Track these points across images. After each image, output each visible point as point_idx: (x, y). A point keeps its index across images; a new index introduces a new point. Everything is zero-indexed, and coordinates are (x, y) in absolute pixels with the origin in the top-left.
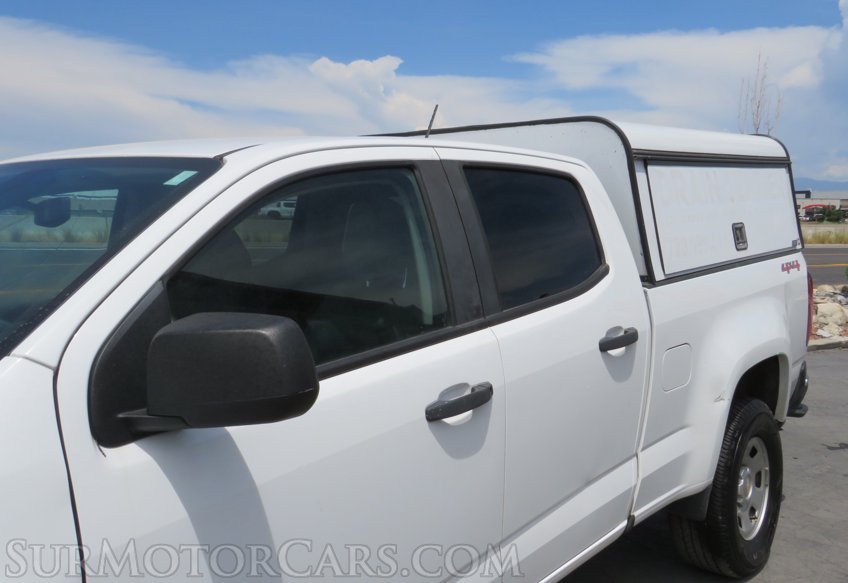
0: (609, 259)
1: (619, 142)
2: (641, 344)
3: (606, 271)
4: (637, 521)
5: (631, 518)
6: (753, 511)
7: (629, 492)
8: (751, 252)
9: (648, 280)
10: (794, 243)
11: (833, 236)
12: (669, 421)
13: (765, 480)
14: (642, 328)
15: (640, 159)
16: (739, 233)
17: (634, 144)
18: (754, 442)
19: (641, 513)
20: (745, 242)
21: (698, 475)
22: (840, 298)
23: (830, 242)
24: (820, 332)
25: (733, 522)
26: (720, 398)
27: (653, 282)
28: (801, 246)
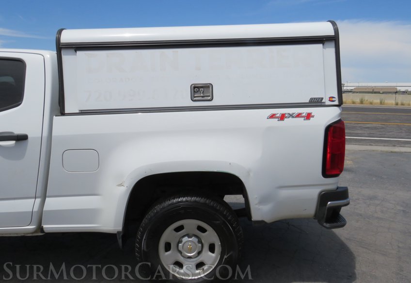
4: (49, 230)
13: (218, 250)
16: (201, 90)
19: (51, 227)
26: (121, 185)
27: (62, 113)
28: (336, 103)
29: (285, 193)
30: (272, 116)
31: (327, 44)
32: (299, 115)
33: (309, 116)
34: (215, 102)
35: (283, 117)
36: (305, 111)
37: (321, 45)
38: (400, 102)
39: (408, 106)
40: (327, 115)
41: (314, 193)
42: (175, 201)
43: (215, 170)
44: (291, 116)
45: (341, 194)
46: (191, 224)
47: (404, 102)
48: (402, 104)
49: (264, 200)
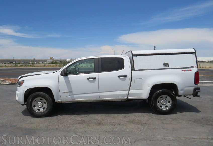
5: (128, 98)
26: (149, 87)
27: (134, 70)
28: (197, 67)
29: (186, 88)
30: (183, 70)
31: (194, 54)
32: (189, 70)
33: (191, 70)
34: (169, 67)
35: (185, 71)
36: (190, 69)
37: (192, 54)
38: (202, 67)
39: (205, 68)
40: (195, 70)
41: (193, 88)
42: (157, 92)
43: (171, 83)
44: (187, 70)
45: (198, 89)
46: (164, 96)
47: (204, 66)
48: (203, 68)
49: (182, 90)
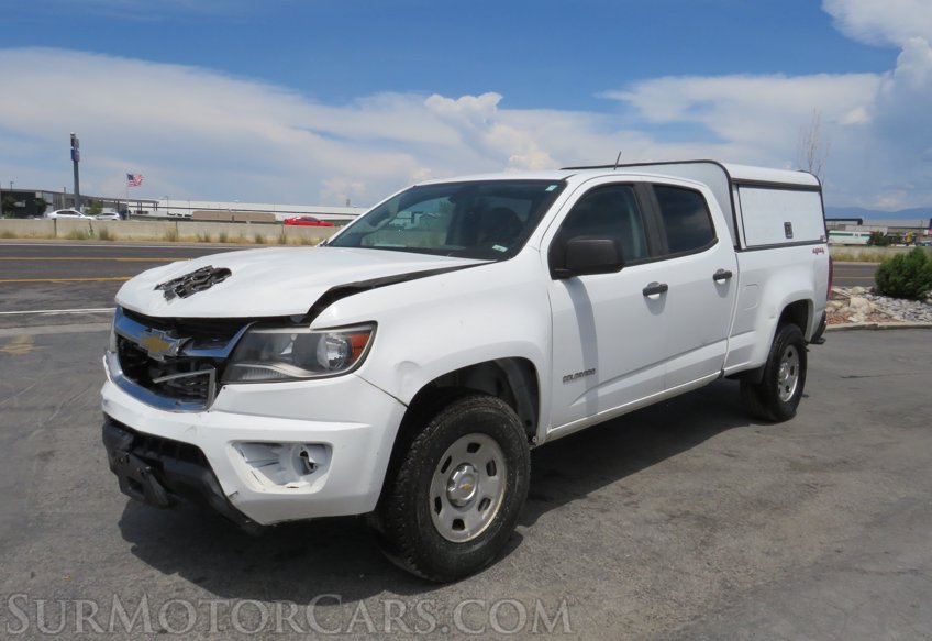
0: (718, 235)
1: (724, 175)
2: (733, 280)
3: (717, 241)
4: (725, 374)
5: (723, 371)
6: (788, 388)
7: (723, 356)
8: (794, 240)
9: (738, 248)
10: (822, 237)
11: (875, 257)
12: (745, 325)
13: (796, 371)
14: (734, 272)
15: (736, 184)
16: (788, 227)
17: (732, 176)
18: (790, 348)
19: (728, 369)
20: (791, 233)
21: (758, 357)
22: (868, 295)
23: (873, 261)
24: (850, 318)
25: (776, 392)
26: (773, 317)
30: (814, 251)
